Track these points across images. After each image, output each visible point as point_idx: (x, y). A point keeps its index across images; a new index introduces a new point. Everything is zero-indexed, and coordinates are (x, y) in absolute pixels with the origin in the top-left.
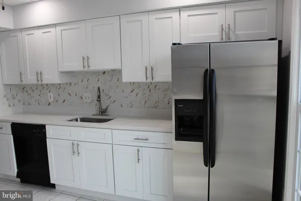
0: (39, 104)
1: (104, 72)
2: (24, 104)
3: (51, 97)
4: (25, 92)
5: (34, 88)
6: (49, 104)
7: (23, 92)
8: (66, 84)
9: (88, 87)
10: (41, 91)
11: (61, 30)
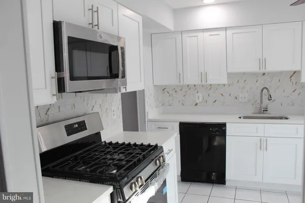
0: (183, 104)
1: (264, 74)
2: (163, 105)
3: (199, 97)
4: (166, 93)
5: (178, 89)
6: (196, 104)
7: (164, 93)
8: (219, 85)
9: (244, 87)
10: (186, 92)
11: (233, 34)
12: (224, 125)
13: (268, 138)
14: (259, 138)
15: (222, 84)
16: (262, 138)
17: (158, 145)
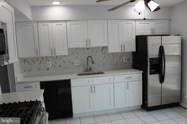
0: (39, 69)
1: (88, 48)
2: (25, 71)
3: (50, 64)
4: (27, 63)
5: (35, 60)
6: (48, 69)
7: (25, 63)
8: (62, 56)
9: (77, 57)
10: (41, 61)
11: (71, 24)
12: (69, 81)
13: (95, 86)
14: (90, 86)
15: (64, 56)
16: (92, 86)
17: (38, 100)
